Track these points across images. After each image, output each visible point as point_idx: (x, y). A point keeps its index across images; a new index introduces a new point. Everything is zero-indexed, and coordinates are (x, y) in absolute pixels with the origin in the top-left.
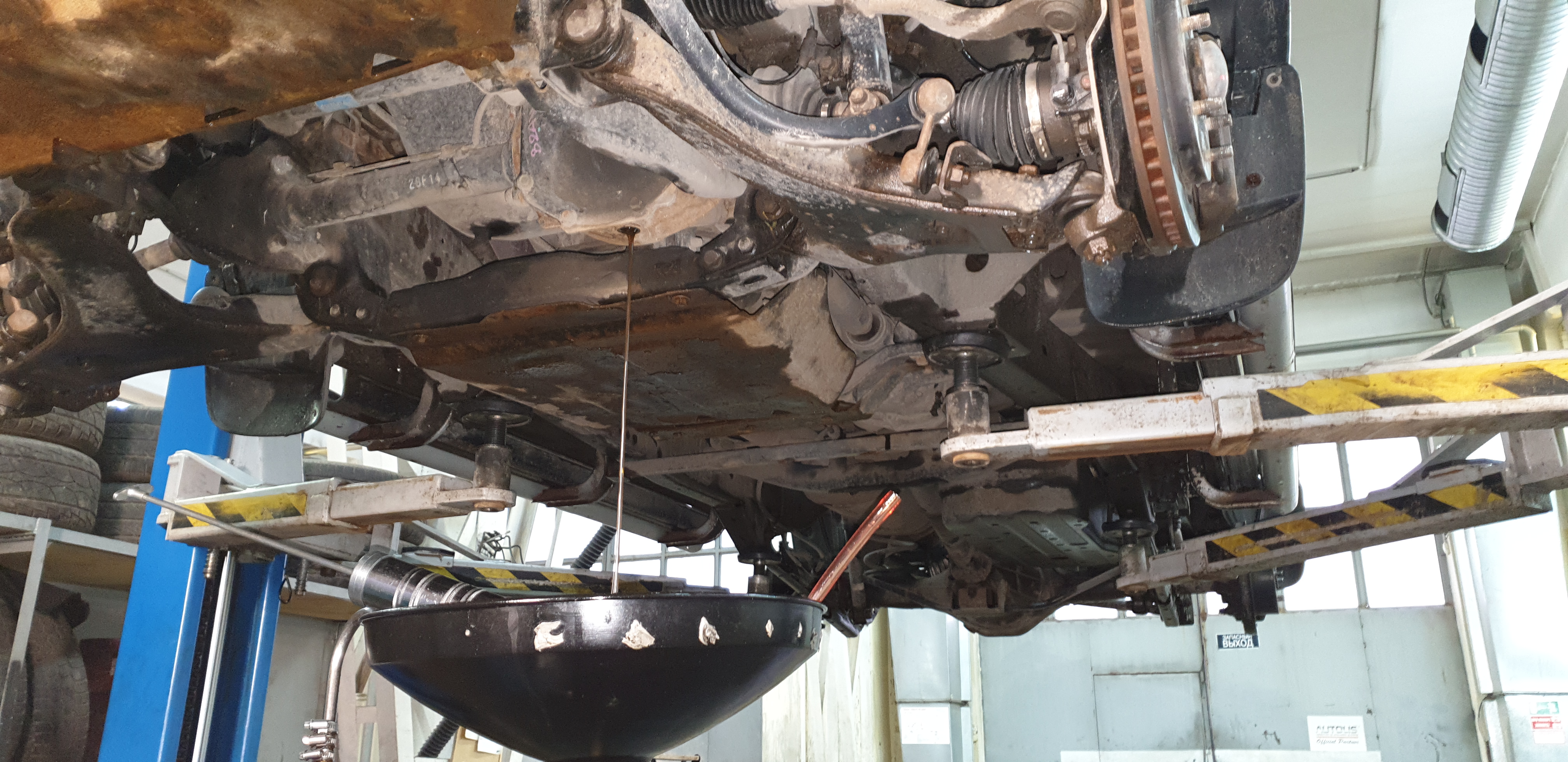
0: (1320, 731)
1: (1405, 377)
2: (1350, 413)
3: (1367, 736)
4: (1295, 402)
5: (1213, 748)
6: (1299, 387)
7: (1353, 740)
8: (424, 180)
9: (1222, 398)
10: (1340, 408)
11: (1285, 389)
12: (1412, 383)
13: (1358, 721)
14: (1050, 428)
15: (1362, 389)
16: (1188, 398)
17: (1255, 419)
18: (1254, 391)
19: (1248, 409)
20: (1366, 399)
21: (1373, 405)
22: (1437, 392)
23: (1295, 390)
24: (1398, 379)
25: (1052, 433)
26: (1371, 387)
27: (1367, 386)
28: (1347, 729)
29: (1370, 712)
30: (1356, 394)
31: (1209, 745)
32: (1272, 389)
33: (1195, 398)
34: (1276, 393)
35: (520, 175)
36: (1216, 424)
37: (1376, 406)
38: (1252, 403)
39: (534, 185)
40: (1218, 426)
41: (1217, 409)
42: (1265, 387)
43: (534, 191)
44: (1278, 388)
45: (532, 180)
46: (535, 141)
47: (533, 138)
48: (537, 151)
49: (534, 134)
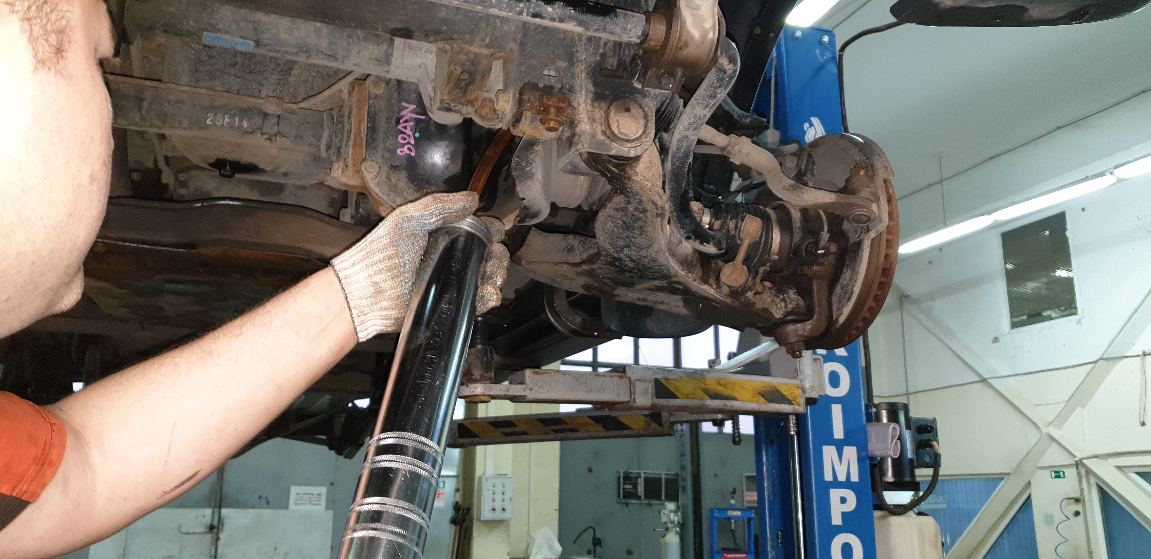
0: (297, 496)
1: (723, 382)
2: (696, 400)
3: (327, 501)
4: (672, 389)
5: (220, 507)
6: (674, 380)
7: (317, 503)
8: (226, 120)
9: (638, 380)
10: (693, 397)
11: (668, 380)
12: (725, 387)
13: (323, 490)
14: (538, 385)
15: (703, 386)
16: (616, 376)
17: (652, 397)
18: (653, 378)
19: (650, 391)
20: (705, 393)
21: (707, 397)
22: (735, 394)
23: (673, 382)
24: (719, 383)
25: (540, 390)
26: (707, 386)
27: (705, 384)
28: (315, 496)
29: (332, 484)
30: (700, 388)
31: (218, 504)
32: (661, 379)
33: (620, 377)
34: (663, 381)
35: (364, 160)
36: (633, 397)
37: (709, 398)
38: (652, 386)
39: (379, 173)
40: (634, 399)
41: (634, 387)
42: (658, 377)
43: (378, 179)
44: (664, 378)
45: (378, 169)
46: (409, 143)
47: (405, 139)
48: (408, 152)
49: (409, 136)
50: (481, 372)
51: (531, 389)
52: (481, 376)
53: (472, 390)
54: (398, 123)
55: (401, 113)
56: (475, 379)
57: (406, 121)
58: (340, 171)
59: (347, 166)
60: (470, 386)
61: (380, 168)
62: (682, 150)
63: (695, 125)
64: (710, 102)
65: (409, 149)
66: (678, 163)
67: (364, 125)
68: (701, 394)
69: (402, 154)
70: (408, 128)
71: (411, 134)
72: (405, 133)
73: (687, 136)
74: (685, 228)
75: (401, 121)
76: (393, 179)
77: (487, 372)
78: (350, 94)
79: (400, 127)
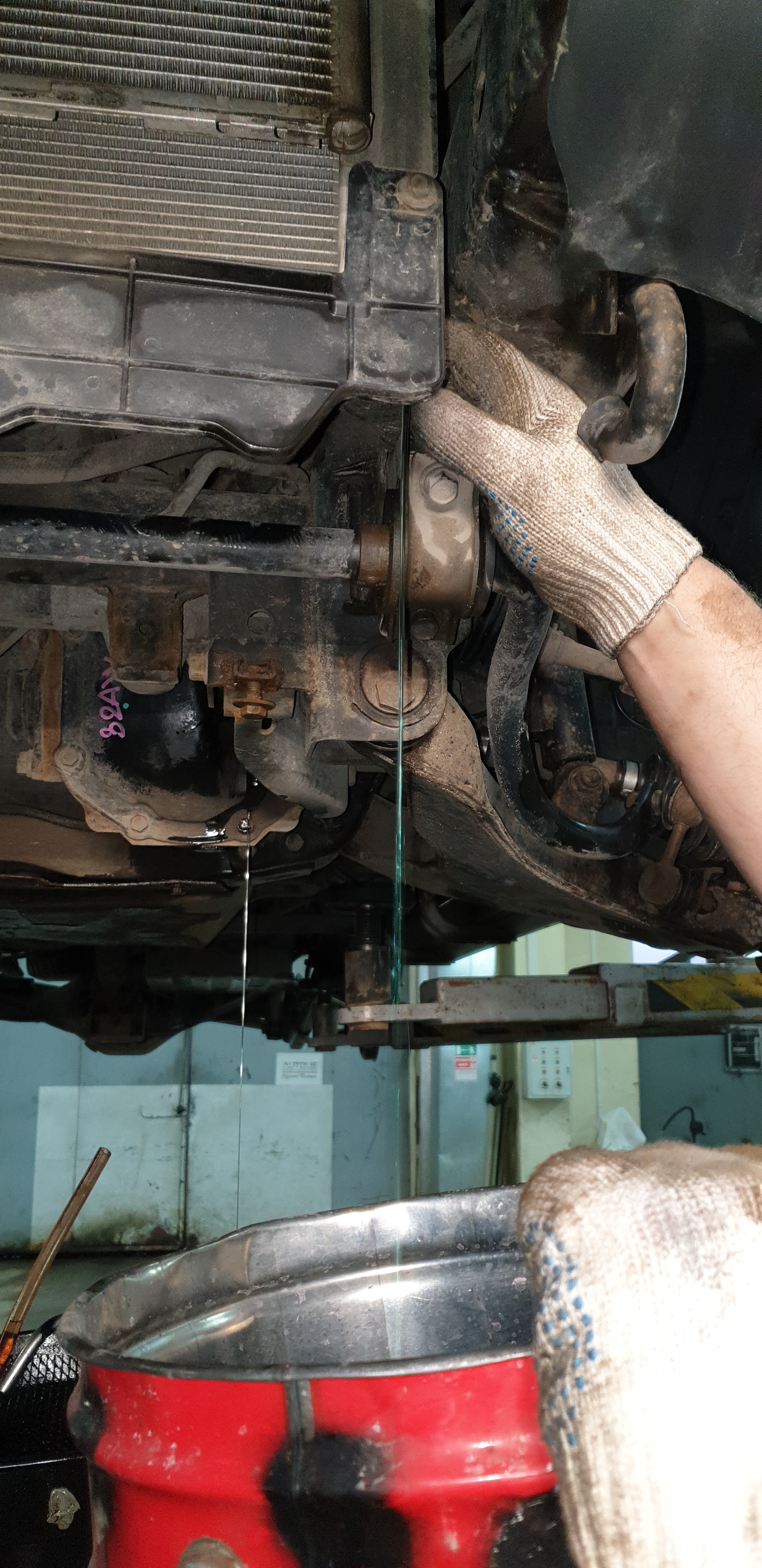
0: (286, 1067)
2: (720, 1011)
3: (324, 1071)
4: (677, 996)
5: (189, 1083)
6: (681, 981)
7: (312, 1074)
9: (620, 985)
10: (713, 1005)
11: (670, 982)
13: (318, 1058)
14: (459, 1003)
15: (730, 987)
16: (585, 980)
17: (645, 1011)
18: (644, 981)
19: (642, 1000)
20: (733, 998)
21: (738, 1005)
23: (678, 984)
26: (737, 987)
27: (734, 985)
28: (309, 1065)
30: (725, 992)
31: (186, 1079)
32: (659, 981)
33: (591, 981)
34: (662, 985)
35: (60, 746)
36: (612, 1012)
37: (739, 1006)
38: (644, 994)
39: (82, 764)
40: (614, 1015)
41: (614, 997)
42: (653, 978)
43: (81, 773)
44: (664, 980)
45: (81, 758)
46: (114, 719)
47: (109, 713)
48: (115, 733)
49: (114, 708)
50: (368, 988)
51: (447, 1009)
52: (369, 992)
53: (356, 1015)
54: (98, 689)
55: (103, 674)
56: (361, 997)
57: (110, 686)
58: (30, 765)
59: (38, 756)
60: (353, 1008)
61: (84, 756)
62: (502, 718)
63: (510, 681)
64: (521, 646)
65: (116, 728)
66: (500, 738)
67: (58, 693)
68: (726, 1000)
69: (107, 736)
70: (113, 696)
71: (117, 704)
72: (108, 705)
73: (503, 698)
74: (541, 832)
75: (103, 687)
76: (99, 773)
77: (378, 987)
78: (41, 647)
79: (101, 695)
